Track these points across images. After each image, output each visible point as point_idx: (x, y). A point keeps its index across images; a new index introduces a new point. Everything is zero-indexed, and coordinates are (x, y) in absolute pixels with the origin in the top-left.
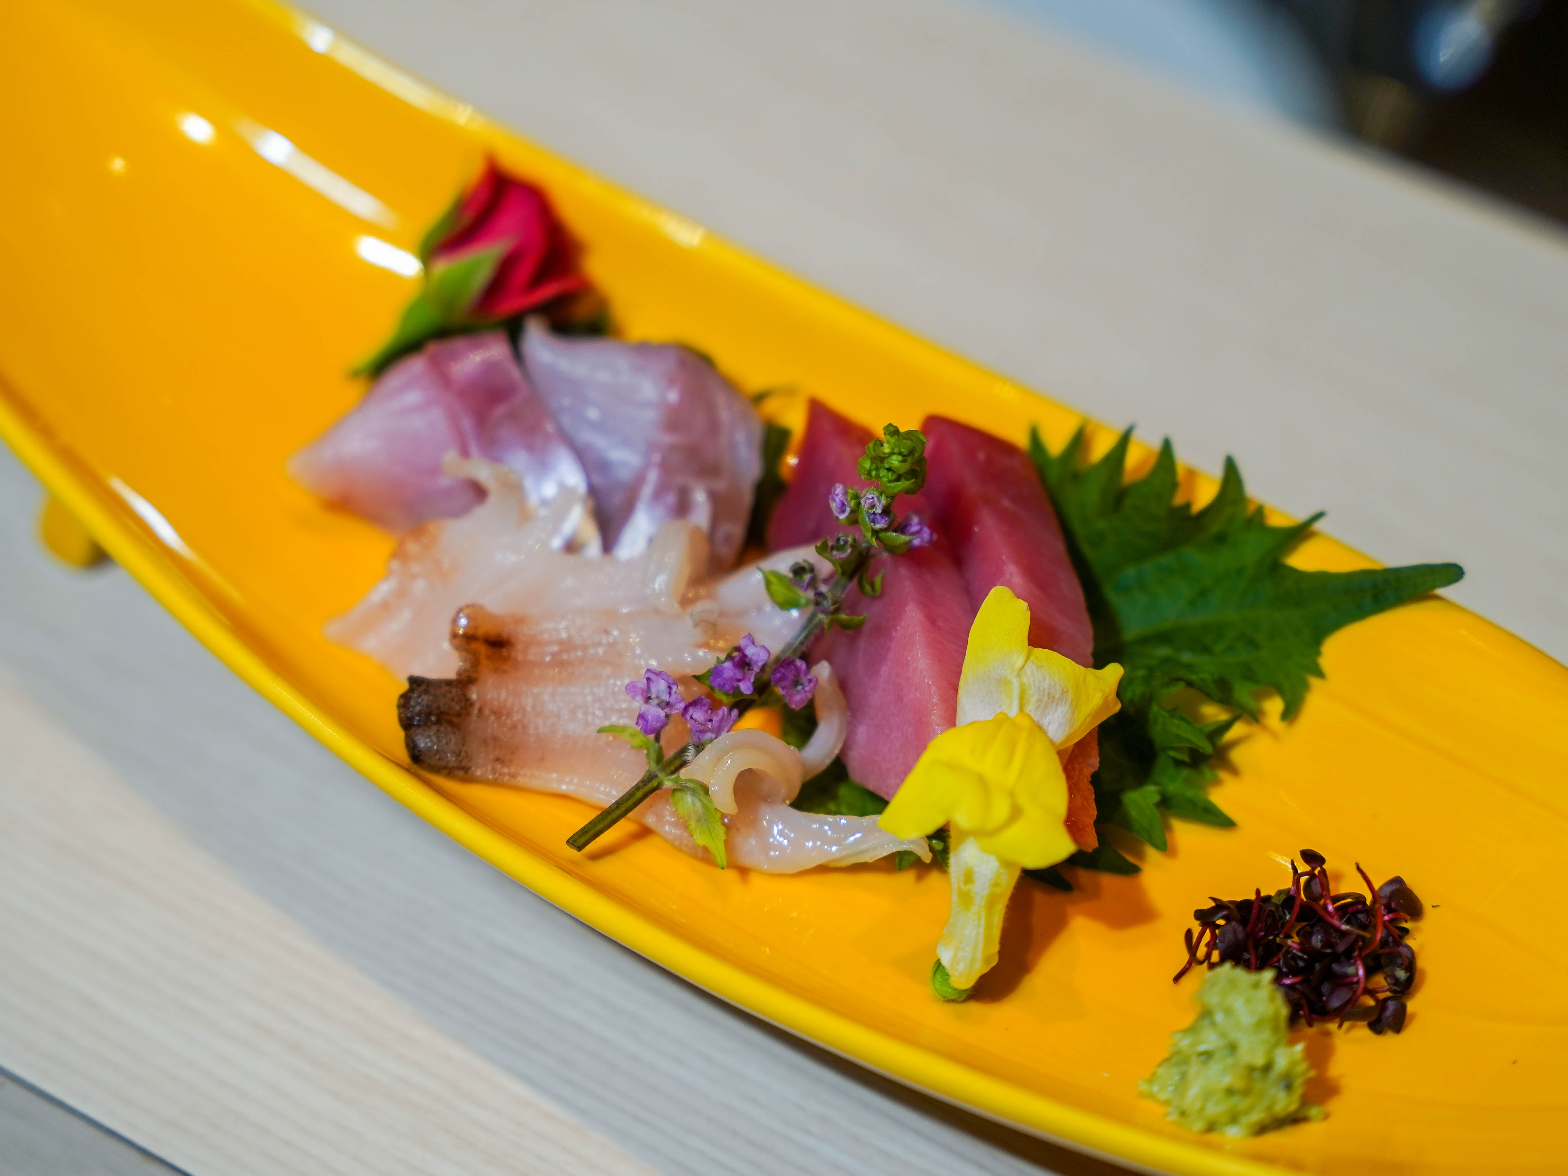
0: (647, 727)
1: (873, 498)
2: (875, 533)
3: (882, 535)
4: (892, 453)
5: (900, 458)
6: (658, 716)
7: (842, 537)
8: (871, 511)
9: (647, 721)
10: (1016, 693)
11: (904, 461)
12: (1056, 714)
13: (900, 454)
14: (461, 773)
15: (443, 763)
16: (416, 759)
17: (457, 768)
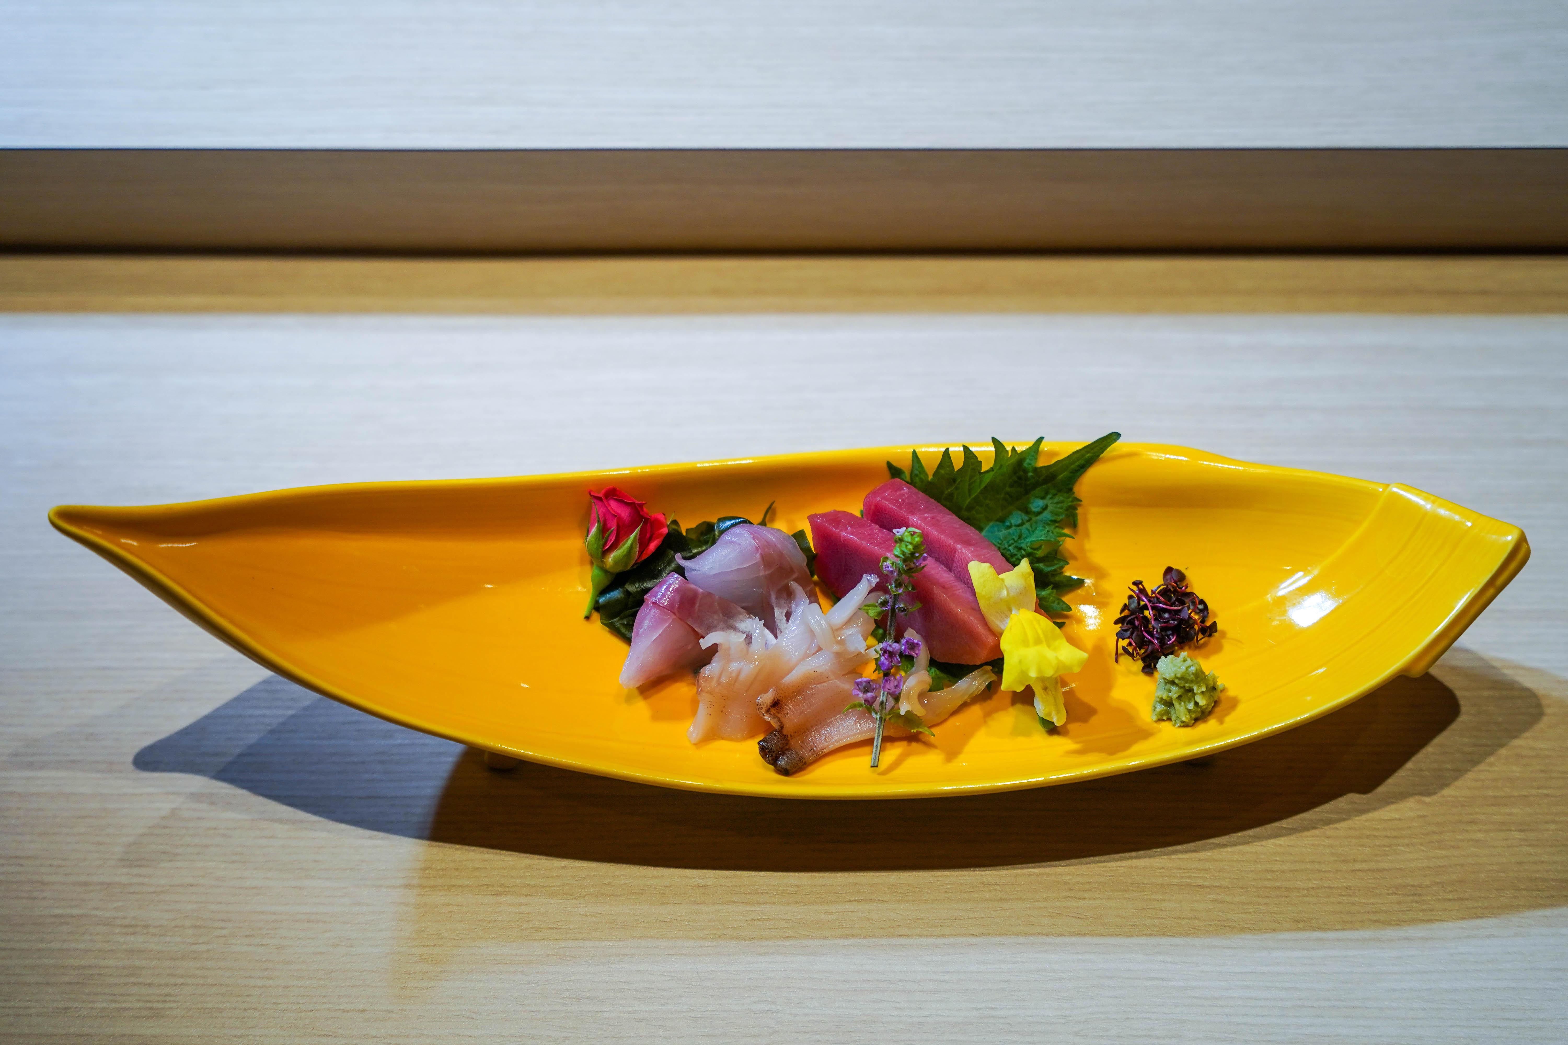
15: (798, 767)
16: (785, 772)
17: (803, 765)
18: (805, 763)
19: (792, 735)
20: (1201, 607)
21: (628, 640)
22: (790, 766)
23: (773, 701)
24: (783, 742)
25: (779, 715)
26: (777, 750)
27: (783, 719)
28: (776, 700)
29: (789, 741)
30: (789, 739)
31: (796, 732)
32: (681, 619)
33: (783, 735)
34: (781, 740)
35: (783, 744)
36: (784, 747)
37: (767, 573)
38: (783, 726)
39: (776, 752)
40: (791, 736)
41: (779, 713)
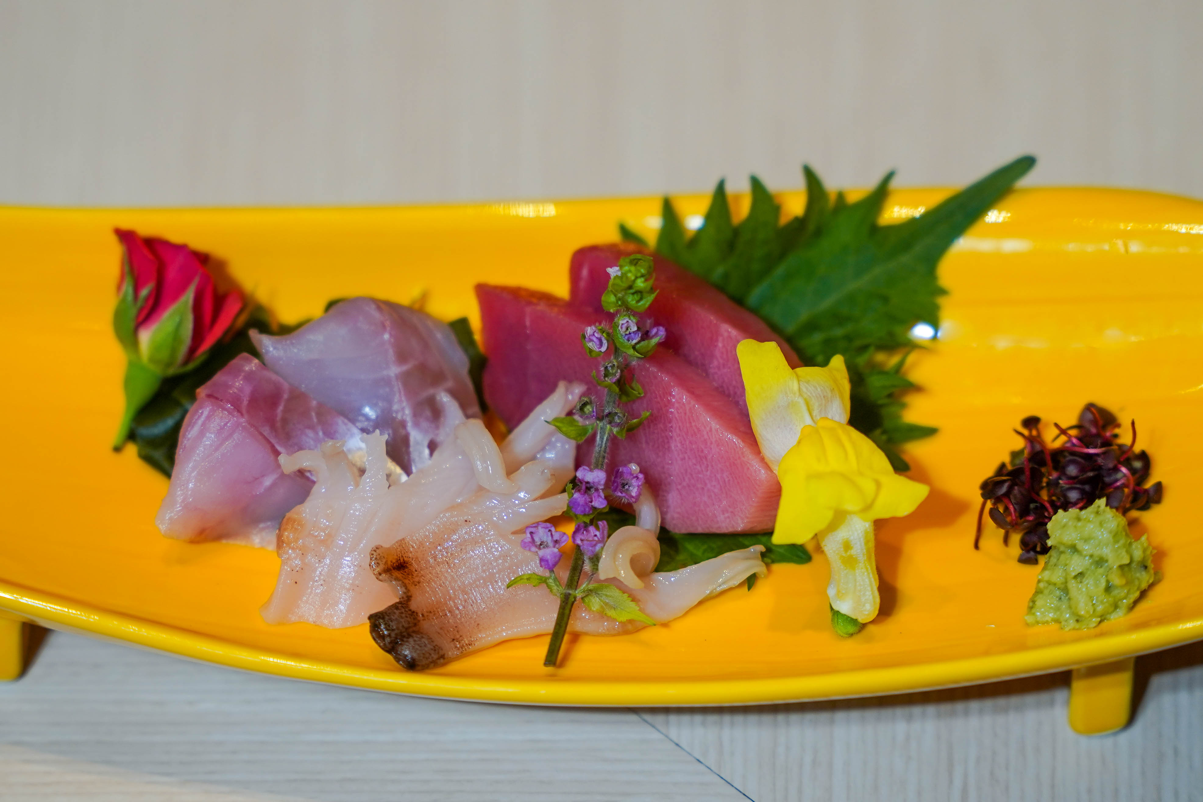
0: (548, 565)
1: (628, 322)
2: (634, 347)
3: (638, 346)
4: (636, 278)
5: (643, 279)
6: (554, 553)
7: (608, 364)
8: (628, 333)
9: (547, 561)
10: (804, 409)
11: (646, 280)
12: (834, 409)
13: (642, 276)
14: (442, 661)
15: (430, 660)
16: (412, 666)
17: (439, 659)
18: (443, 657)
19: (425, 614)
20: (1138, 464)
21: (167, 474)
22: (418, 654)
23: (397, 561)
24: (409, 619)
25: (407, 581)
26: (398, 628)
27: (412, 588)
28: (402, 561)
29: (419, 621)
30: (418, 618)
31: (431, 612)
32: (252, 425)
33: (410, 610)
34: (406, 617)
35: (409, 623)
36: (409, 627)
37: (405, 368)
38: (411, 597)
39: (396, 631)
40: (423, 615)
41: (405, 579)
